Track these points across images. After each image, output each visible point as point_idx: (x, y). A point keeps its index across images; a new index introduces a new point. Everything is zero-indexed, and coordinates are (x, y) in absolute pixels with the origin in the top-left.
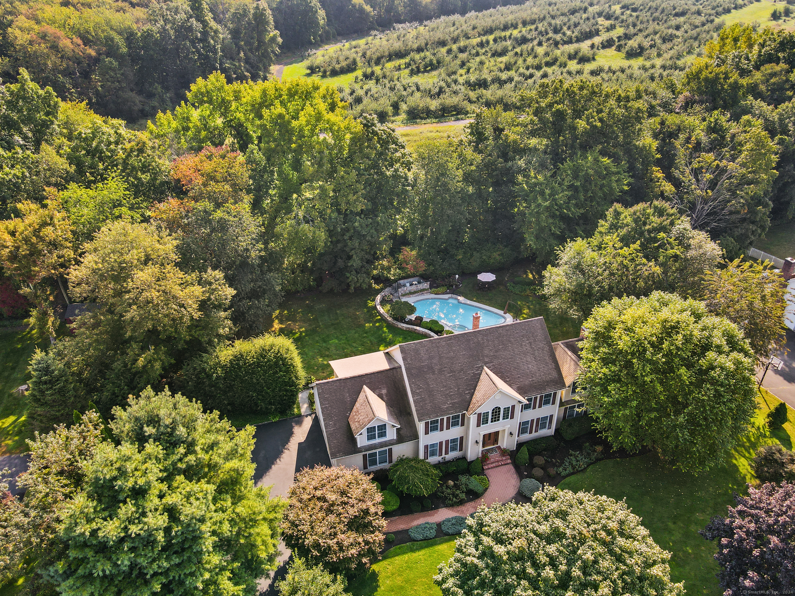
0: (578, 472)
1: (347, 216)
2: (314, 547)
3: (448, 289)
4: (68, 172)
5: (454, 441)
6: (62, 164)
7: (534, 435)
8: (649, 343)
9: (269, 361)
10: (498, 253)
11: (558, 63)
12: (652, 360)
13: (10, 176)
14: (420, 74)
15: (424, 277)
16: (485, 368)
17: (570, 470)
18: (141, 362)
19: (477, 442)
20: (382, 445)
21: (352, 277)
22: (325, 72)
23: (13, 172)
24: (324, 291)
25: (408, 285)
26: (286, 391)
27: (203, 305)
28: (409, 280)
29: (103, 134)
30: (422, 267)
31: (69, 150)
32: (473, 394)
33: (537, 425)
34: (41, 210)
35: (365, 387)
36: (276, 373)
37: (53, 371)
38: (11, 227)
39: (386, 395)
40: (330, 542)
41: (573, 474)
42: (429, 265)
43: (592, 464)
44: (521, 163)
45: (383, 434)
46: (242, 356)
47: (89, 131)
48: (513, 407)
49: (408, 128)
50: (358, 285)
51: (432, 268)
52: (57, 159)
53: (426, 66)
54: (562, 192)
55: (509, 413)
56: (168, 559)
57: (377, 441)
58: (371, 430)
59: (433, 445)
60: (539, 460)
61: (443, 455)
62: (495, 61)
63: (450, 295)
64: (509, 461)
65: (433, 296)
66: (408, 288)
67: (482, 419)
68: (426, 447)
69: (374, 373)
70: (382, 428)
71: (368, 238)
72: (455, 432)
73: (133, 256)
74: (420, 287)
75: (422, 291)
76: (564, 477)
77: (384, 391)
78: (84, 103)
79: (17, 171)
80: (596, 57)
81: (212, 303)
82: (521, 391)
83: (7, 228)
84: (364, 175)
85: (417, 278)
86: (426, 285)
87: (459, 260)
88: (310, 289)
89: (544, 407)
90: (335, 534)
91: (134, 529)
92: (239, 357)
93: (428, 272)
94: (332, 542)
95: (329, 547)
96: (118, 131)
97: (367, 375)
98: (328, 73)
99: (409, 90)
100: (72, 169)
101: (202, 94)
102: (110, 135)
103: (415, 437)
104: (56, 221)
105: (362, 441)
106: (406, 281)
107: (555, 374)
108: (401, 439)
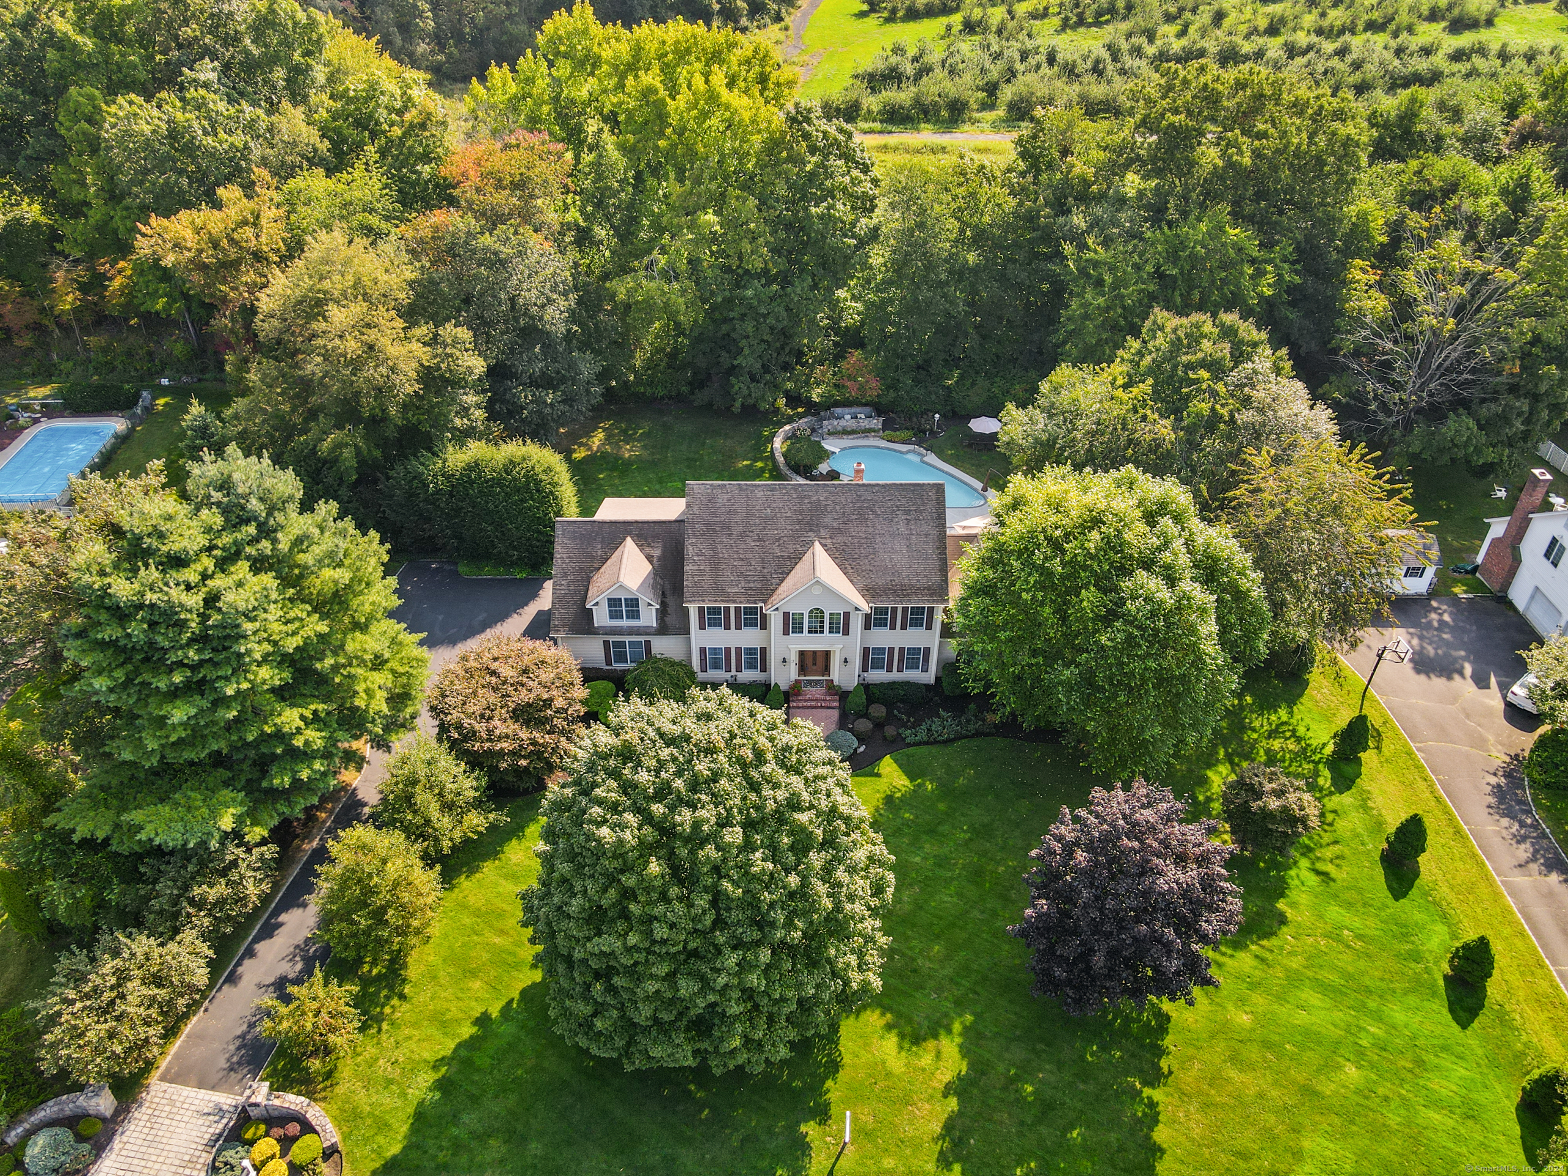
0: (936, 742)
1: (740, 277)
2: (456, 728)
3: (915, 435)
4: (315, 150)
5: (751, 651)
6: (310, 136)
7: (895, 676)
8: (1046, 538)
9: (515, 479)
10: (1023, 386)
11: (1392, 27)
12: (1042, 567)
13: (225, 146)
14: (1081, 30)
15: (879, 409)
16: (817, 544)
17: (922, 735)
18: (325, 446)
19: (784, 661)
20: (631, 631)
21: (739, 385)
22: (894, 11)
23: (230, 139)
24: (696, 404)
25: (848, 417)
26: (539, 532)
27: (429, 377)
28: (853, 410)
29: (382, 93)
30: (874, 388)
31: (325, 115)
32: (782, 581)
33: (901, 660)
34: (245, 200)
35: (629, 539)
36: (523, 501)
37: (213, 435)
38: (199, 222)
39: (659, 559)
40: (477, 726)
41: (926, 743)
42: (888, 388)
43: (967, 737)
44: (1078, 220)
45: (634, 614)
46: (477, 465)
47: (361, 87)
48: (847, 615)
49: (998, 137)
50: (751, 402)
51: (892, 394)
52: (303, 127)
53: (1099, 14)
54: (1136, 283)
55: (841, 625)
56: (198, 651)
57: (625, 623)
58: (613, 603)
59: (715, 651)
60: (878, 711)
61: (734, 672)
62: (1255, 12)
63: (911, 447)
64: (836, 704)
65: (884, 444)
66: (847, 421)
67: (791, 624)
68: (703, 650)
69: (648, 522)
70: (633, 603)
71: (771, 321)
72: (748, 638)
73: (335, 284)
74: (866, 424)
75: (870, 430)
76: (909, 745)
77: (657, 552)
78: (375, 39)
79: (238, 140)
80: (1496, 20)
81: (442, 376)
82: (869, 592)
83: (193, 223)
84: (774, 207)
85: (868, 409)
86: (876, 423)
87: (948, 387)
88: (679, 399)
89: (911, 631)
90: (490, 718)
91: (150, 597)
92: (475, 466)
93: (884, 401)
94: (480, 727)
95: (474, 733)
96: (409, 92)
97: (637, 522)
98: (900, 14)
99: (1032, 61)
100: (324, 146)
101: (560, 38)
102: (392, 96)
103: (684, 630)
104: (263, 221)
105: (601, 617)
106: (847, 410)
107: (936, 578)
108: (663, 629)
